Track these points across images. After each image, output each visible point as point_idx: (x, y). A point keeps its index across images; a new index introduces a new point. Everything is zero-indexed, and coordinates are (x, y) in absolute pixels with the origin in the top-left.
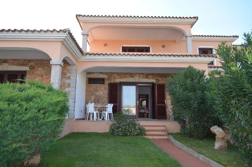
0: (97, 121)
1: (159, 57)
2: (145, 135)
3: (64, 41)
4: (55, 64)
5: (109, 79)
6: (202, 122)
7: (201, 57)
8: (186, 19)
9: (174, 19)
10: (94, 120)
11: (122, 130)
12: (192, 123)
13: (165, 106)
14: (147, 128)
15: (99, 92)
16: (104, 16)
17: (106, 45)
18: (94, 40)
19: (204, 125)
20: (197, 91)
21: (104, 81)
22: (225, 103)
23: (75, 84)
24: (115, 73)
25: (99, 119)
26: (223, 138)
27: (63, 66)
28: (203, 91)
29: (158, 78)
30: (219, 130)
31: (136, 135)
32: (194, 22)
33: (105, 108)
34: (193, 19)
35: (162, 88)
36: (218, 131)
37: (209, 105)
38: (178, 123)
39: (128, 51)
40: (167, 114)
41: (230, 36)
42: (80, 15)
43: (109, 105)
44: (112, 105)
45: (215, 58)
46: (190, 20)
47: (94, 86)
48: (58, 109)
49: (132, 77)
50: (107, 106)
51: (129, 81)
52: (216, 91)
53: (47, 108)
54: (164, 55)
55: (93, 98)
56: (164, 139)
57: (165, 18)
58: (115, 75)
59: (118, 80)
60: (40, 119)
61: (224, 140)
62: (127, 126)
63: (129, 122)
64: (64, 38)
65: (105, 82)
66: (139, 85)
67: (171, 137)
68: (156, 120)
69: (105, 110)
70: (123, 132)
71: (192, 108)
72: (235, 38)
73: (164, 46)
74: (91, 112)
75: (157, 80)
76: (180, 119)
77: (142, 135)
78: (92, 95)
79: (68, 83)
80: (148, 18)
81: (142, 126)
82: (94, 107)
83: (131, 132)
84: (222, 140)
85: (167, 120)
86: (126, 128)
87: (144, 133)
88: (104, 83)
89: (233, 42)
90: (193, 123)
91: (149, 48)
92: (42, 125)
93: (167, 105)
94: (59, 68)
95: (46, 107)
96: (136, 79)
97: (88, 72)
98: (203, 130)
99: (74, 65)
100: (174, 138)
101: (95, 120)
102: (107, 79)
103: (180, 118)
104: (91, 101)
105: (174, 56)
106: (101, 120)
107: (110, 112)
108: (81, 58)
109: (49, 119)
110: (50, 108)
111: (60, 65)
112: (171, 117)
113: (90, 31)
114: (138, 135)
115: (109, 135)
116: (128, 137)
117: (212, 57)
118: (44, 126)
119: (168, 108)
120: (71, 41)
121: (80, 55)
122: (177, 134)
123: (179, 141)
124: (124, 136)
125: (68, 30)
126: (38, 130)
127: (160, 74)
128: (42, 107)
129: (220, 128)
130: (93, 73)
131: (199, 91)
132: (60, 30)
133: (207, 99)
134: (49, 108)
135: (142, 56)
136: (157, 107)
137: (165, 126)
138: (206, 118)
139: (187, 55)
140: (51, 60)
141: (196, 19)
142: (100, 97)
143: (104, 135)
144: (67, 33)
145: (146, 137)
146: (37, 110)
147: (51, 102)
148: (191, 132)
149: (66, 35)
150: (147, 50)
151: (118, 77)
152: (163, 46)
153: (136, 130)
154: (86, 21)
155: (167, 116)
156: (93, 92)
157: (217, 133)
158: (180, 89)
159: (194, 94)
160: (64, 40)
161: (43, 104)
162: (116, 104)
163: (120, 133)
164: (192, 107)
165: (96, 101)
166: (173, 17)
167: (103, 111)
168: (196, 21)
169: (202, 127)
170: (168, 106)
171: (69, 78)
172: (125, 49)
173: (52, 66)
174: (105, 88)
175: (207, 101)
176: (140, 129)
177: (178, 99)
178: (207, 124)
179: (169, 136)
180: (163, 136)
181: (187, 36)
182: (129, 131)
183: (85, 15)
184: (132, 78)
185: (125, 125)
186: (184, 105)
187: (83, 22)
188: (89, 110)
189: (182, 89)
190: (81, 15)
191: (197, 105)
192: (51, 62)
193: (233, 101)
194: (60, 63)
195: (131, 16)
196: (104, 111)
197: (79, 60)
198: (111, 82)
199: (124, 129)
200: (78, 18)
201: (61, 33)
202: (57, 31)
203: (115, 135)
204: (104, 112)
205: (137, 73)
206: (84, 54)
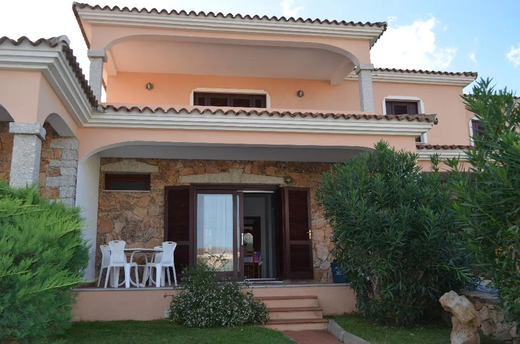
0: (132, 289)
1: (298, 118)
2: (267, 321)
3: (49, 70)
4: (23, 134)
5: (162, 176)
6: (413, 283)
7: (399, 120)
8: (359, 26)
9: (329, 25)
10: (124, 286)
11: (205, 311)
12: (388, 287)
13: (308, 245)
14: (270, 304)
15: (135, 212)
16: (149, 11)
17: (150, 87)
18: (118, 73)
19: (419, 292)
20: (401, 206)
21: (150, 182)
22: (490, 233)
23: (72, 189)
24: (177, 160)
25: (137, 284)
26: (471, 323)
27: (44, 137)
28: (415, 206)
29: (290, 174)
30: (460, 301)
31: (244, 324)
32: (378, 35)
33: (154, 253)
34: (375, 27)
35: (300, 198)
36: (458, 304)
37: (431, 240)
38: (349, 287)
39: (210, 103)
40: (314, 265)
41: (458, 74)
42: (84, 6)
43: (165, 244)
44: (174, 245)
45: (433, 123)
46: (367, 29)
47: (120, 195)
48: (67, 255)
49: (224, 171)
50: (156, 248)
51: (216, 182)
52: (468, 202)
53: (37, 254)
54: (311, 114)
55: (118, 226)
56: (317, 332)
57: (308, 23)
58: (179, 166)
59: (186, 180)
60: (21, 287)
61: (473, 327)
62: (219, 299)
63: (226, 289)
64: (51, 61)
65: (151, 185)
66: (244, 192)
67: (335, 326)
68: (287, 281)
69: (152, 261)
70: (209, 316)
71: (391, 249)
72: (470, 78)
73: (303, 92)
74: (115, 265)
75: (289, 180)
76: (356, 279)
77: (259, 322)
78: (115, 218)
79: (53, 186)
80: (265, 20)
81: (259, 299)
82: (125, 251)
83: (231, 316)
84: (467, 326)
85: (313, 281)
86: (217, 304)
87: (265, 317)
88: (147, 187)
89: (465, 86)
90: (391, 288)
91: (264, 96)
92: (27, 303)
93: (314, 242)
94: (34, 144)
95: (35, 251)
96: (234, 177)
97: (104, 158)
98: (414, 304)
99: (71, 137)
100: (345, 327)
101: (128, 286)
102: (156, 177)
103: (358, 276)
104: (113, 236)
105: (335, 117)
106: (143, 285)
107: (168, 265)
108: (90, 118)
109: (48, 286)
110: (49, 253)
111: (39, 136)
112: (325, 274)
113: (109, 48)
114: (249, 322)
115: (170, 325)
116: (223, 331)
117: (425, 123)
118: (31, 306)
119: (316, 251)
120: (68, 70)
121: (88, 110)
122: (346, 316)
123: (360, 336)
124: (211, 327)
125: (64, 41)
126: (15, 318)
127: (294, 162)
128: (25, 249)
129: (463, 298)
130: (119, 160)
131: (406, 205)
132: (41, 41)
133: (426, 224)
134: (43, 255)
135: (253, 117)
136: (288, 249)
137: (316, 298)
138: (422, 273)
139: (367, 115)
140: (13, 121)
141: (383, 28)
142: (136, 224)
143: (156, 327)
144: (59, 48)
145: (269, 327)
146: (12, 260)
147: (51, 235)
148: (386, 311)
149: (56, 55)
150: (259, 101)
151: (187, 170)
152: (299, 92)
153: (244, 310)
154: (102, 20)
155: (316, 271)
156: (118, 211)
157: (456, 310)
158: (360, 199)
159: (393, 212)
160: (48, 66)
161: (27, 241)
162: (184, 243)
163: (202, 319)
164: (391, 246)
165: (129, 235)
166: (327, 21)
167: (147, 261)
168: (382, 34)
169: (413, 296)
170: (317, 246)
171: (57, 172)
172: (201, 99)
173: (16, 137)
174: (153, 201)
175: (426, 230)
176: (252, 306)
177: (354, 225)
178: (425, 287)
179: (328, 322)
180: (313, 323)
181: (361, 70)
182: (224, 315)
183: (97, 7)
184: (222, 173)
185: (214, 298)
186: (368, 240)
187: (93, 25)
188: (111, 260)
189: (364, 201)
190: (87, 5)
191: (402, 240)
192: (13, 128)
193: (511, 228)
194: (38, 131)
195: (220, 14)
196: (149, 261)
197: (85, 125)
198: (169, 185)
199: (211, 309)
200: (79, 13)
201: (43, 47)
202: (31, 43)
203: (187, 326)
204: (151, 265)
205: (235, 161)
206: (100, 108)
